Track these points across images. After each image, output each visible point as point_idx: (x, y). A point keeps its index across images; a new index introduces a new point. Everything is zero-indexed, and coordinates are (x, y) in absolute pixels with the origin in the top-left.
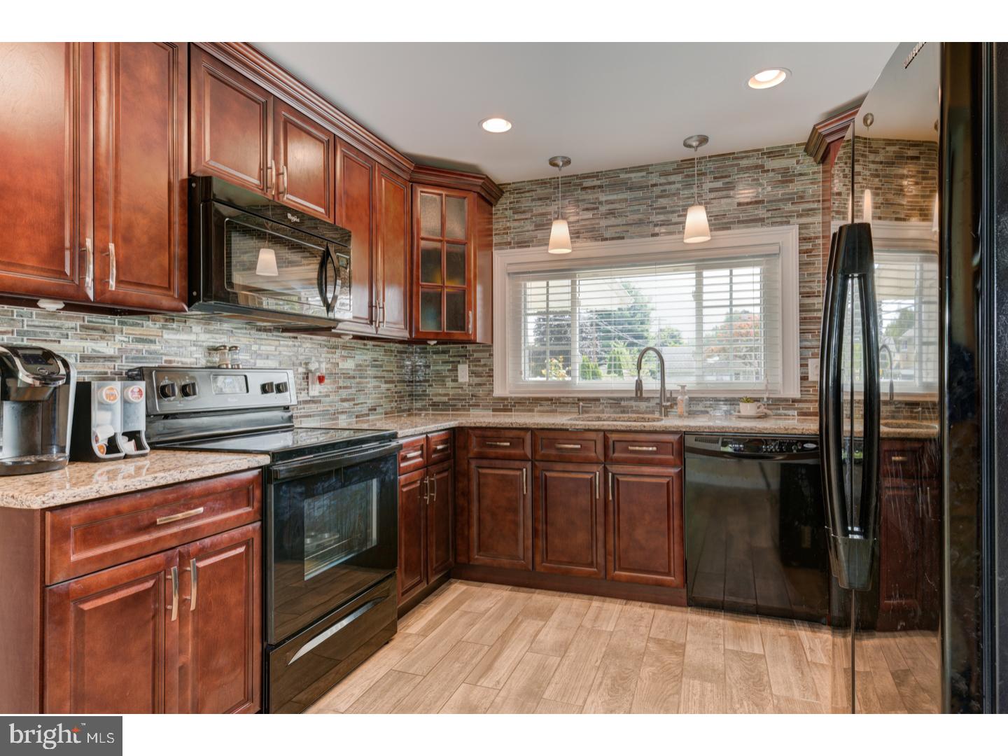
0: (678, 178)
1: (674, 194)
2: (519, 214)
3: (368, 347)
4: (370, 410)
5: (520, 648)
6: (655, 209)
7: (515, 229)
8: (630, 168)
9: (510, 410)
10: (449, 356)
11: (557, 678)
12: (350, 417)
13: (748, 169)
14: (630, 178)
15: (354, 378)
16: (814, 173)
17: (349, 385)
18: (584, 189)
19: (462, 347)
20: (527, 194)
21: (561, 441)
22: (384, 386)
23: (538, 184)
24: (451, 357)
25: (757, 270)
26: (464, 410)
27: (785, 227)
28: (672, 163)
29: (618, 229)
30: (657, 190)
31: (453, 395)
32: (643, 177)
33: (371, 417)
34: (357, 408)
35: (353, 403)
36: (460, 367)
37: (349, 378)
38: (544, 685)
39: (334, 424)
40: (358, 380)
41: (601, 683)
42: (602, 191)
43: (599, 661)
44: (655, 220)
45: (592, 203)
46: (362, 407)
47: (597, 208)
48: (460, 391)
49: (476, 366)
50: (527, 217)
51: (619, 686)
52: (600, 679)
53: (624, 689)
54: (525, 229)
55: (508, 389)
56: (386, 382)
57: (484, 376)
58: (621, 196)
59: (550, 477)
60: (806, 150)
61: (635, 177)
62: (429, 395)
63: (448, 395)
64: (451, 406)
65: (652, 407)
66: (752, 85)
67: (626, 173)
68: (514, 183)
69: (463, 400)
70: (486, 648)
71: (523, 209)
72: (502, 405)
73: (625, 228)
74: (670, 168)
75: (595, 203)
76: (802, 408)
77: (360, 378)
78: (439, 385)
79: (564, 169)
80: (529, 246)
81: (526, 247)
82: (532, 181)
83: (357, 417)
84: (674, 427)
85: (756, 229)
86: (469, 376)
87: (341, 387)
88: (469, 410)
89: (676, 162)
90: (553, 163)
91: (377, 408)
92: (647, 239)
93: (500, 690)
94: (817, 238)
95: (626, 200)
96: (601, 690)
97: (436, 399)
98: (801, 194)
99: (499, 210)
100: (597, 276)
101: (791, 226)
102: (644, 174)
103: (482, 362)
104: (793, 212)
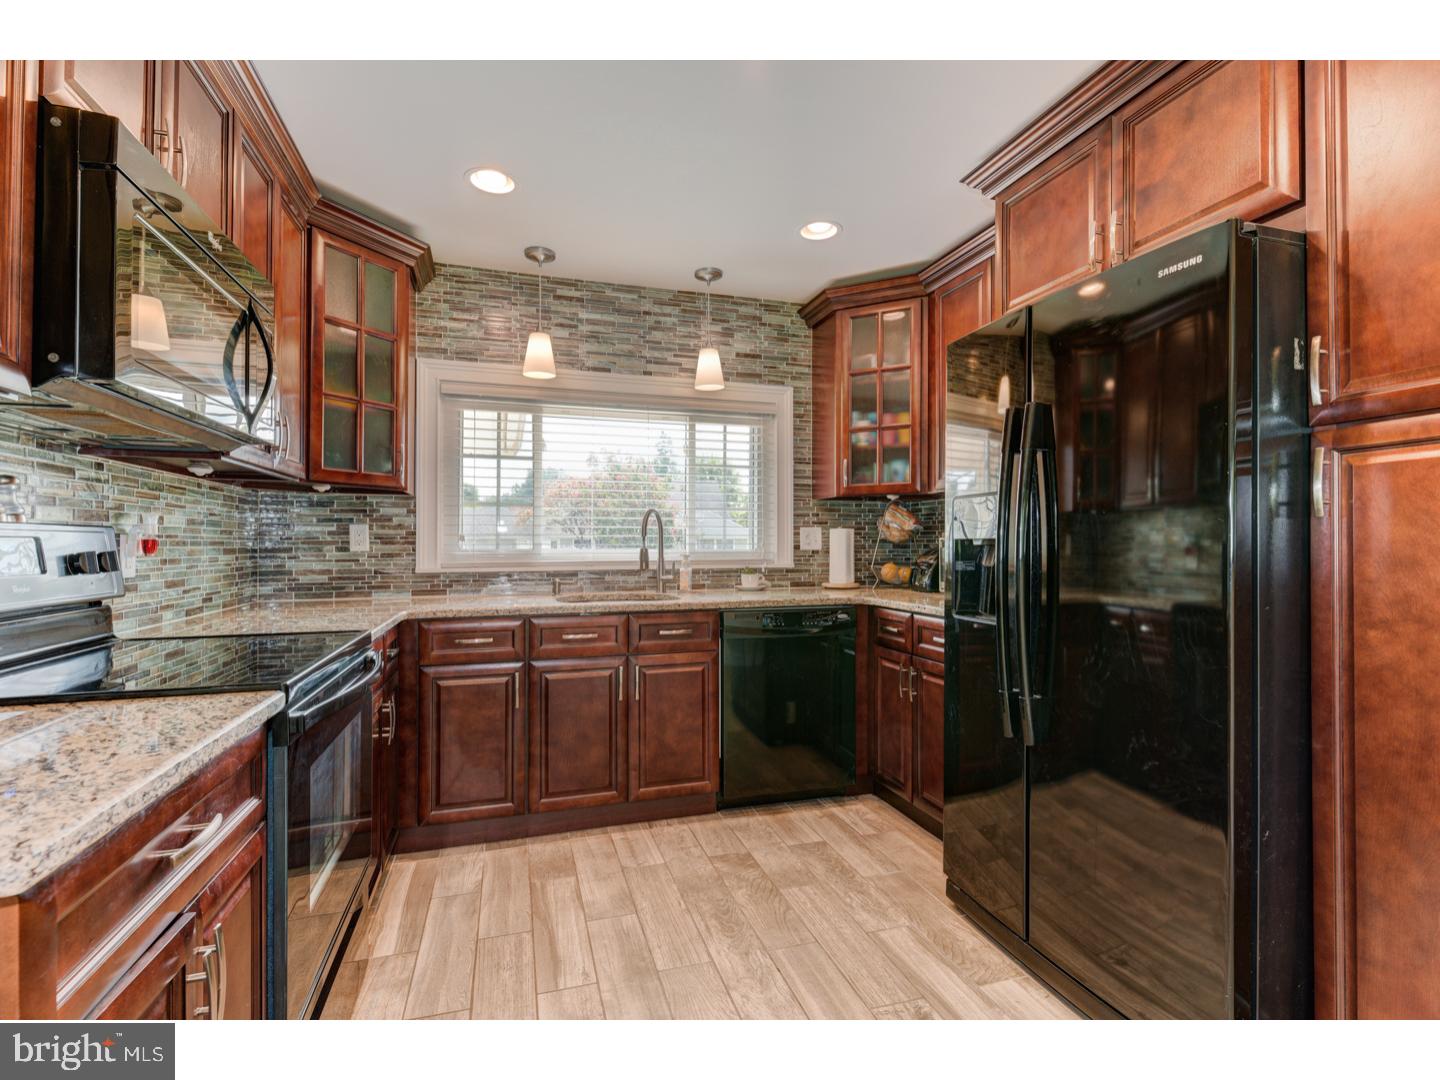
0: (676, 311)
1: (670, 329)
2: (460, 313)
3: (203, 490)
4: (205, 600)
5: (573, 921)
6: (648, 342)
7: (453, 331)
8: (619, 285)
9: (444, 592)
10: (331, 511)
11: (653, 943)
12: (177, 615)
13: (746, 318)
14: (618, 298)
15: (184, 544)
16: (805, 336)
17: (177, 557)
18: (559, 297)
19: (357, 498)
20: (473, 287)
21: (569, 630)
22: (223, 558)
23: (491, 276)
24: (336, 511)
25: (746, 429)
26: (361, 594)
27: (780, 387)
28: (669, 291)
29: (603, 359)
30: (651, 320)
31: (339, 571)
32: (633, 300)
33: (205, 614)
34: (187, 599)
35: (183, 588)
36: (353, 528)
37: (178, 544)
38: (646, 954)
39: (153, 630)
40: (189, 548)
41: (707, 926)
42: (582, 307)
43: (682, 903)
44: (648, 355)
45: (568, 319)
46: (194, 596)
47: (576, 327)
48: (354, 566)
49: (383, 527)
50: (472, 318)
51: (728, 922)
52: (702, 923)
53: (737, 925)
54: (470, 334)
55: (439, 562)
56: (227, 552)
57: (398, 543)
58: (606, 318)
59: (553, 681)
60: (799, 312)
61: (624, 298)
62: (290, 573)
63: (329, 572)
64: (333, 588)
65: (644, 582)
66: (804, 234)
67: (614, 290)
68: (451, 266)
69: (358, 579)
70: (527, 937)
71: (466, 305)
72: (429, 584)
73: (612, 359)
74: (666, 297)
75: (572, 319)
76: (794, 579)
77: (193, 544)
78: (312, 556)
79: (545, 266)
80: (476, 360)
81: (471, 360)
82: (481, 270)
83: (188, 613)
84: (712, 604)
85: (752, 385)
86: (371, 543)
87: (165, 561)
88: (369, 594)
89: (672, 291)
90: (530, 254)
91: (213, 596)
92: (638, 377)
93: (598, 983)
94: (807, 404)
95: (613, 324)
96: (714, 934)
97: (303, 579)
98: (794, 356)
99: (425, 299)
100: (568, 413)
101: (785, 388)
102: (635, 297)
103: (396, 521)
104: (788, 373)
